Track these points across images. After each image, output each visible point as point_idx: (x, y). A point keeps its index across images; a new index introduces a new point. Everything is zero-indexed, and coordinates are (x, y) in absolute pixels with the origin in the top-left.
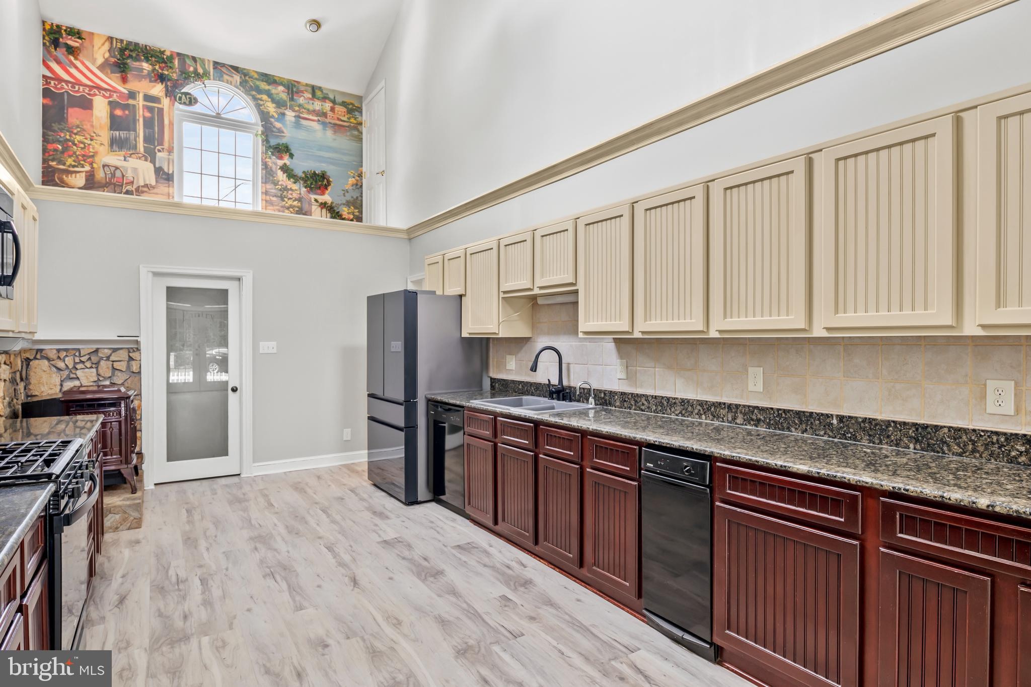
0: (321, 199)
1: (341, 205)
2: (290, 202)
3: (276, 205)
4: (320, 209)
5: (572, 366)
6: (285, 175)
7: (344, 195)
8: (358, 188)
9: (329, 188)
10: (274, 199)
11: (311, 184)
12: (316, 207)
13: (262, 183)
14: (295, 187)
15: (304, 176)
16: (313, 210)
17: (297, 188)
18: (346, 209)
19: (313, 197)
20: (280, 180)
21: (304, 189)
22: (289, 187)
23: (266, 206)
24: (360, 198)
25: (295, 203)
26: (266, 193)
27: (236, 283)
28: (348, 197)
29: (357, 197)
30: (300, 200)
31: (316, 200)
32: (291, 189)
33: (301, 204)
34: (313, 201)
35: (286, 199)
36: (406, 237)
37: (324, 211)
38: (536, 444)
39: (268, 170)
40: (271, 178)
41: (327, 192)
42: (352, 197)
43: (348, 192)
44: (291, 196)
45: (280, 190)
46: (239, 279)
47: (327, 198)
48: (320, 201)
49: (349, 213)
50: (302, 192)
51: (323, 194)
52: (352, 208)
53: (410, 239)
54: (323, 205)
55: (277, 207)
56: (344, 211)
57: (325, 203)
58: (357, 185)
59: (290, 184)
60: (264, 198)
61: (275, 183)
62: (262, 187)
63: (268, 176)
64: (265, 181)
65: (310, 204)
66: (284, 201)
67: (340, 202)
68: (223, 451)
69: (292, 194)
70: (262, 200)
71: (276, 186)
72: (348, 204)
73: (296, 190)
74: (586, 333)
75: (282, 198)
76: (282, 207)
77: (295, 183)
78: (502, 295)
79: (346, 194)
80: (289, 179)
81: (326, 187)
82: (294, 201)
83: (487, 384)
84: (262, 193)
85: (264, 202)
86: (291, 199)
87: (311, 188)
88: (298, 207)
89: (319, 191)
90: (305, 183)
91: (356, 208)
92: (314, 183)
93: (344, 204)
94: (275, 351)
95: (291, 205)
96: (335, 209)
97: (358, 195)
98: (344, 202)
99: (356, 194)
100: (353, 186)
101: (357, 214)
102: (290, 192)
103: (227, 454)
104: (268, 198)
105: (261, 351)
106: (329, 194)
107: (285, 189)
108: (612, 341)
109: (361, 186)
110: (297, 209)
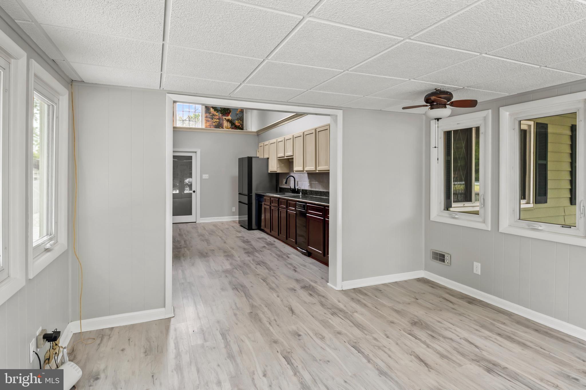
0: (227, 118)
1: (235, 120)
2: (215, 120)
3: (210, 122)
4: (227, 122)
5: (298, 182)
6: (213, 110)
7: (236, 116)
8: (242, 113)
9: (230, 114)
10: (209, 119)
11: (223, 112)
12: (225, 121)
13: (205, 113)
14: (217, 114)
15: (220, 109)
16: (224, 123)
17: (218, 114)
18: (237, 121)
19: (224, 117)
20: (212, 111)
21: (221, 115)
22: (215, 114)
23: (206, 122)
24: (242, 117)
25: (217, 120)
26: (206, 117)
27: (195, 154)
28: (238, 116)
29: (241, 116)
30: (219, 119)
31: (225, 119)
32: (216, 115)
33: (220, 120)
34: (224, 119)
35: (214, 119)
36: (256, 134)
37: (228, 123)
38: (279, 205)
39: (207, 108)
40: (208, 111)
41: (230, 115)
42: (239, 116)
43: (238, 114)
44: (216, 118)
45: (212, 115)
46: (196, 152)
47: (229, 117)
48: (227, 119)
49: (238, 123)
50: (220, 116)
51: (228, 116)
52: (239, 121)
53: (258, 135)
54: (228, 120)
55: (211, 122)
56: (236, 122)
57: (229, 120)
58: (241, 111)
59: (215, 113)
60: (206, 119)
61: (210, 113)
62: (205, 115)
63: (207, 110)
64: (206, 113)
65: (223, 120)
66: (213, 120)
67: (235, 119)
68: (190, 213)
69: (216, 117)
70: (205, 120)
71: (210, 114)
72: (238, 119)
73: (217, 115)
74: (296, 171)
75: (212, 119)
76: (212, 122)
77: (217, 112)
78: (278, 158)
79: (237, 115)
80: (215, 111)
81: (229, 114)
82: (217, 119)
83: (278, 189)
84: (205, 117)
85: (206, 121)
86: (216, 119)
87: (223, 114)
88: (218, 122)
89: (226, 115)
90: (221, 112)
91: (241, 121)
92: (224, 112)
93: (236, 120)
94: (208, 178)
95: (216, 121)
96: (233, 121)
97: (242, 115)
98: (236, 119)
99: (241, 115)
100: (240, 112)
101: (241, 123)
102: (215, 116)
103: (191, 215)
104: (207, 119)
105: (203, 178)
106: (230, 116)
107: (214, 115)
108: (307, 173)
109: (243, 112)
110: (218, 123)
